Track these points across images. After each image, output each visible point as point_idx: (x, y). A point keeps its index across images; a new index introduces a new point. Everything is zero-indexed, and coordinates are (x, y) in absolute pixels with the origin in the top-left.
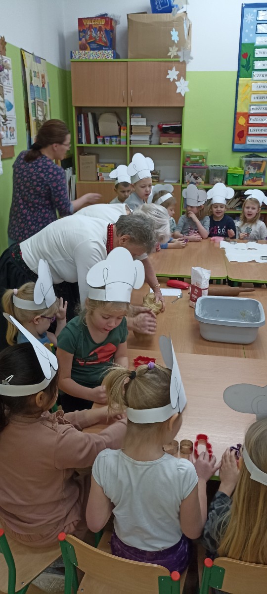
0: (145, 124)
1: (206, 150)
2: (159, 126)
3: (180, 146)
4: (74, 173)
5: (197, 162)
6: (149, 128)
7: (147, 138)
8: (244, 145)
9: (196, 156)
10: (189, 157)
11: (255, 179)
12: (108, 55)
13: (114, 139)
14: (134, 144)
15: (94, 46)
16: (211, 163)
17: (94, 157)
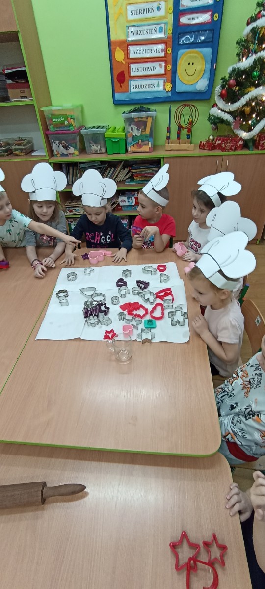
5: (62, 123)
8: (126, 94)
10: (51, 118)
11: (140, 143)
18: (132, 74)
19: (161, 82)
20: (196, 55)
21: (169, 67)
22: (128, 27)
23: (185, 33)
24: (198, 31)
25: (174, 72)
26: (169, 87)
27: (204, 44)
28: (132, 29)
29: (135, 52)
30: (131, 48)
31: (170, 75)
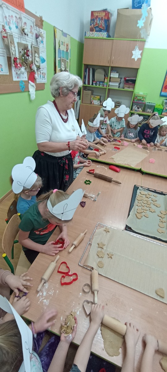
0: (117, 76)
1: (146, 94)
2: (125, 79)
3: (133, 90)
4: (80, 99)
5: (140, 100)
6: (119, 79)
7: (117, 84)
9: (140, 97)
10: (136, 97)
12: (104, 35)
13: (101, 83)
14: (110, 87)
15: (97, 29)
16: (147, 101)
17: (90, 92)
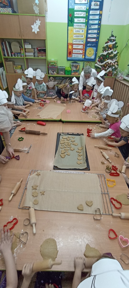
0: (31, 47)
1: (57, 60)
2: (37, 49)
3: (45, 58)
4: (4, 70)
5: (53, 65)
6: (33, 50)
7: (32, 54)
8: (71, 58)
9: (53, 63)
10: (50, 63)
11: (75, 72)
13: (19, 54)
14: (27, 57)
16: (59, 65)
17: (11, 62)
18: (73, 52)
19: (81, 55)
20: (91, 49)
21: (84, 52)
22: (73, 40)
23: (88, 43)
24: (92, 43)
25: (85, 53)
26: (83, 57)
27: (94, 46)
28: (74, 41)
29: (74, 47)
30: (74, 45)
31: (84, 54)
